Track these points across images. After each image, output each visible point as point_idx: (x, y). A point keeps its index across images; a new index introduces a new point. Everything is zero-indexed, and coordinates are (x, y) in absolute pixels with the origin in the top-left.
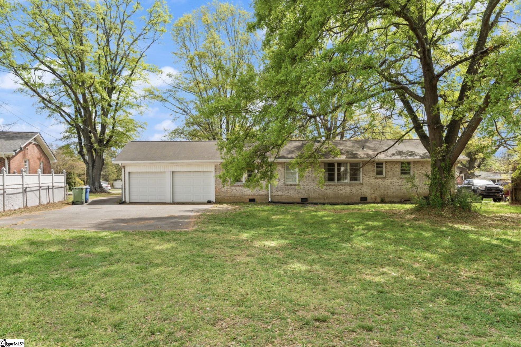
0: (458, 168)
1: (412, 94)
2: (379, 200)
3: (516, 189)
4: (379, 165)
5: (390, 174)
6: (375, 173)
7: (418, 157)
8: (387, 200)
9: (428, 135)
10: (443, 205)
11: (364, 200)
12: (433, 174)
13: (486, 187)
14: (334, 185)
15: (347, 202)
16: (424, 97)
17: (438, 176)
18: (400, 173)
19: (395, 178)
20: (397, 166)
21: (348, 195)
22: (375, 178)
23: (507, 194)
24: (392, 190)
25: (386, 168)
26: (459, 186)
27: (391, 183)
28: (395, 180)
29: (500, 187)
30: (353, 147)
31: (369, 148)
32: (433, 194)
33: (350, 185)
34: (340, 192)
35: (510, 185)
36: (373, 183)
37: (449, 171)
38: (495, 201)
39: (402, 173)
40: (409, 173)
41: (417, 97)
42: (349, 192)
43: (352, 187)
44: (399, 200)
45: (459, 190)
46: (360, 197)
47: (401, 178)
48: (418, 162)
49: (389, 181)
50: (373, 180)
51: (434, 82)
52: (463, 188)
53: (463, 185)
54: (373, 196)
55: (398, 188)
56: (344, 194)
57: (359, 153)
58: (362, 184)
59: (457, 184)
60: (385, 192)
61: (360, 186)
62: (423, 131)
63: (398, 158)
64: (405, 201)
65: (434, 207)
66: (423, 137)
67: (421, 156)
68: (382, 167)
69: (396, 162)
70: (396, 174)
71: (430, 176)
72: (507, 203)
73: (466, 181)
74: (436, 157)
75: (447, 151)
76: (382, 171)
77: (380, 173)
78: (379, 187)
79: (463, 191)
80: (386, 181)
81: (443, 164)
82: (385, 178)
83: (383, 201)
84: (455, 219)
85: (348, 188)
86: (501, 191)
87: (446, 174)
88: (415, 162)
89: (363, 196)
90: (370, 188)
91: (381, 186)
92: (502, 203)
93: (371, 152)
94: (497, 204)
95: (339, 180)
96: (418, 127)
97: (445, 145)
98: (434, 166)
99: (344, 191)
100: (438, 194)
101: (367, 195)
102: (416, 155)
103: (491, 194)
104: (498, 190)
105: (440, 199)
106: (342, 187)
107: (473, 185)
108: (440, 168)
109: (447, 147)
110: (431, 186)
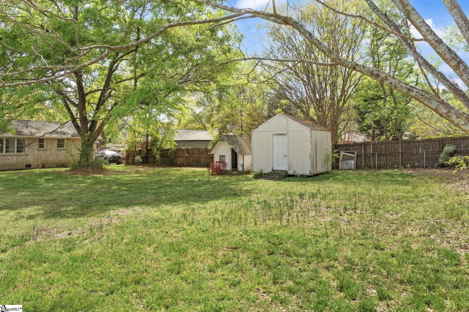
0: (96, 143)
1: (71, 101)
2: (40, 166)
3: (128, 157)
4: (41, 141)
5: (50, 147)
6: (38, 146)
7: (69, 136)
8: (47, 166)
9: (80, 126)
10: (88, 166)
11: (28, 166)
12: (82, 148)
13: (112, 156)
14: (2, 156)
15: (14, 168)
16: (78, 104)
17: (85, 150)
18: (57, 146)
19: (53, 150)
20: (54, 141)
21: (15, 163)
22: (38, 150)
23: (124, 159)
24: (51, 159)
25: (46, 143)
26: (96, 155)
27: (50, 154)
28: (53, 151)
29: (120, 155)
30: (18, 125)
31: (32, 127)
32: (83, 159)
33: (17, 156)
34: (8, 161)
35: (125, 154)
36: (36, 154)
37: (92, 147)
38: (117, 164)
39: (58, 147)
40: (63, 147)
41: (73, 103)
42: (15, 161)
43: (18, 157)
44: (56, 165)
45: (96, 158)
46: (25, 165)
47: (57, 150)
48: (70, 139)
49: (49, 152)
50: (36, 152)
51: (84, 97)
52: (99, 156)
53: (99, 155)
54: (36, 164)
55: (56, 157)
56: (11, 163)
57: (24, 131)
58: (27, 155)
59: (95, 154)
60: (46, 160)
61: (25, 156)
62: (77, 123)
63: (55, 136)
64: (61, 166)
65: (83, 167)
66: (77, 126)
67: (71, 135)
68: (43, 142)
69: (54, 139)
70: (54, 147)
71: (81, 149)
72: (124, 165)
73: (101, 152)
74: (84, 139)
75: (90, 136)
76: (43, 145)
77: (41, 146)
78: (41, 156)
79: (99, 158)
80: (46, 152)
81: (88, 143)
82: (46, 149)
83: (43, 167)
84: (94, 173)
85: (15, 158)
86: (121, 158)
87: (90, 148)
88: (68, 139)
89: (28, 164)
90: (33, 157)
91: (43, 156)
92: (121, 165)
93: (34, 131)
94: (118, 165)
95: (7, 152)
96: (74, 120)
97: (89, 132)
98: (83, 144)
99: (11, 160)
100: (85, 159)
101: (31, 163)
102: (68, 134)
103: (115, 160)
104: (119, 157)
105: (86, 162)
106: (9, 157)
107: (104, 154)
108: (87, 145)
109: (91, 134)
110: (81, 155)
